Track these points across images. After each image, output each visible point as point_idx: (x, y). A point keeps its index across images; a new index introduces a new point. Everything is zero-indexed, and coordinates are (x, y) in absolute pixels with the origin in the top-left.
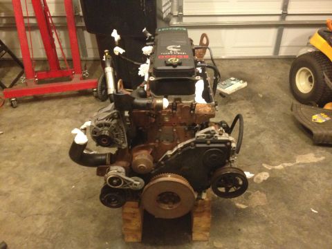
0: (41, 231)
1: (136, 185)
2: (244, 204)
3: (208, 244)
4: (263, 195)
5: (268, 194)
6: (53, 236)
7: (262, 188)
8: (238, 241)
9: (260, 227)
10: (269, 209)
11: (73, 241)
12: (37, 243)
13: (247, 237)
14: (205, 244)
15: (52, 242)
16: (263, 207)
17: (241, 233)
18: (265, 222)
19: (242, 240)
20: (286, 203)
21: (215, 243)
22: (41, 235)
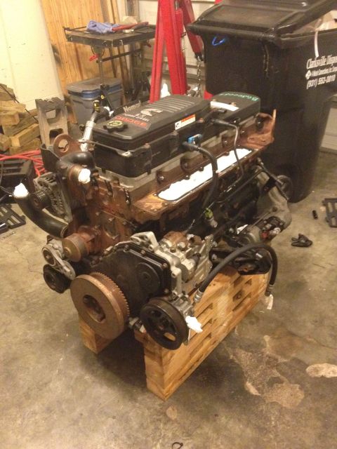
0: (30, 291)
1: (65, 271)
2: (258, 389)
3: (160, 405)
4: (301, 395)
5: (309, 398)
6: (34, 300)
7: (308, 385)
8: (199, 427)
9: (248, 431)
10: (288, 418)
11: (43, 315)
12: (18, 300)
13: (217, 431)
14: (159, 402)
15: (28, 305)
16: (281, 410)
17: (215, 421)
18: (262, 430)
19: (207, 429)
20: (325, 426)
21: (170, 409)
22: (27, 294)
